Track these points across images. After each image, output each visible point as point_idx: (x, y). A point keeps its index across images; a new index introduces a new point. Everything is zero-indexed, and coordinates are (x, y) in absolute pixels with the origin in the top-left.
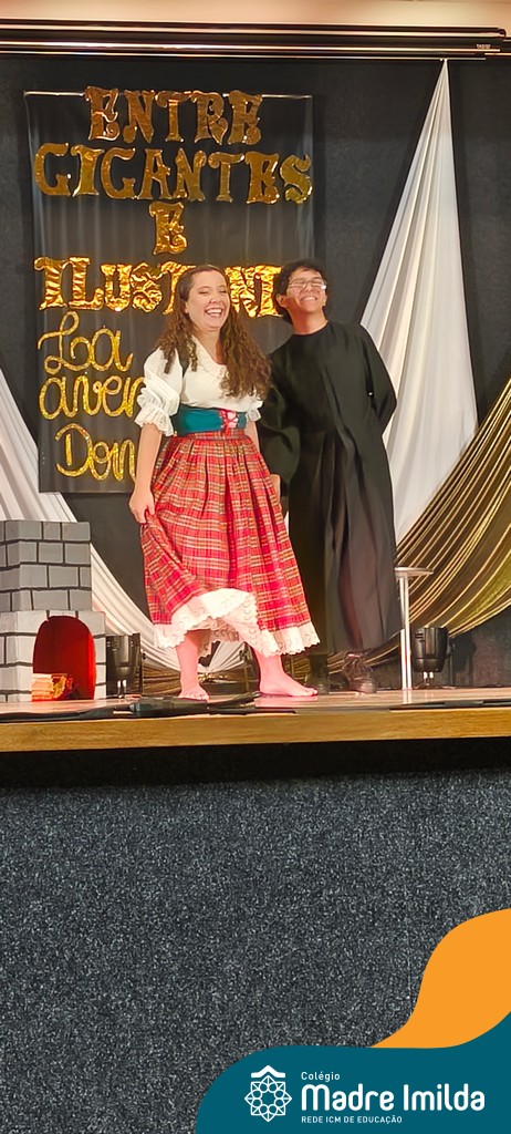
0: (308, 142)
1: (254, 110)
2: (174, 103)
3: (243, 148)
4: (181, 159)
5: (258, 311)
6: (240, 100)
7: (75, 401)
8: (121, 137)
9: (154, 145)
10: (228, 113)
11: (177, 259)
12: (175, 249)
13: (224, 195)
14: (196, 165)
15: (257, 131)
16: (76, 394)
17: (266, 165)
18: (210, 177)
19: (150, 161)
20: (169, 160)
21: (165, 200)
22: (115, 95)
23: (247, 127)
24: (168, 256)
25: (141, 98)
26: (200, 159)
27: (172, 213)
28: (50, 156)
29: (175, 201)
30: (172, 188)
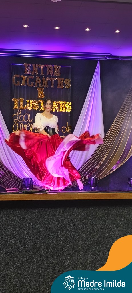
0: (70, 76)
1: (59, 69)
2: (42, 67)
3: (57, 77)
4: (43, 79)
5: (59, 111)
6: (56, 66)
8: (31, 74)
9: (38, 76)
10: (54, 69)
11: (43, 99)
12: (42, 97)
13: (52, 86)
16: (20, 127)
17: (61, 80)
18: (50, 83)
19: (37, 79)
20: (41, 79)
21: (40, 87)
22: (30, 65)
23: (57, 72)
24: (40, 99)
25: (35, 66)
26: (48, 79)
27: (41, 90)
28: (16, 77)
29: (42, 87)
30: (42, 85)
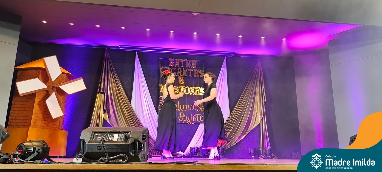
0: (204, 68)
1: (195, 63)
2: (183, 61)
3: (193, 69)
4: (183, 70)
5: (195, 94)
6: (193, 61)
8: (174, 66)
9: (179, 68)
10: (191, 63)
11: (183, 85)
12: (182, 84)
13: (190, 76)
14: (186, 71)
15: (196, 66)
17: (197, 71)
18: (188, 73)
19: (179, 70)
20: (182, 70)
22: (173, 59)
23: (194, 65)
24: (181, 85)
25: (178, 60)
26: (187, 70)
27: (182, 78)
28: (163, 69)
29: (182, 76)
30: (182, 74)
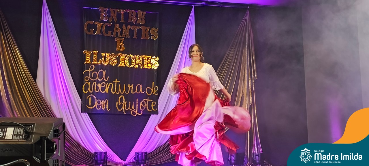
0: (157, 24)
1: (144, 15)
2: (122, 13)
3: (141, 25)
4: (124, 27)
5: (143, 67)
6: (140, 12)
7: (93, 89)
8: (108, 20)
9: (117, 23)
10: (137, 16)
11: (123, 52)
12: (122, 50)
13: (135, 37)
14: (128, 29)
15: (144, 21)
16: (93, 87)
17: (146, 29)
18: (131, 32)
19: (116, 27)
20: (121, 27)
21: (119, 37)
22: (107, 9)
23: (142, 19)
24: (119, 52)
25: (114, 11)
26: (129, 27)
27: (121, 41)
28: (89, 24)
29: (122, 37)
30: (121, 34)
